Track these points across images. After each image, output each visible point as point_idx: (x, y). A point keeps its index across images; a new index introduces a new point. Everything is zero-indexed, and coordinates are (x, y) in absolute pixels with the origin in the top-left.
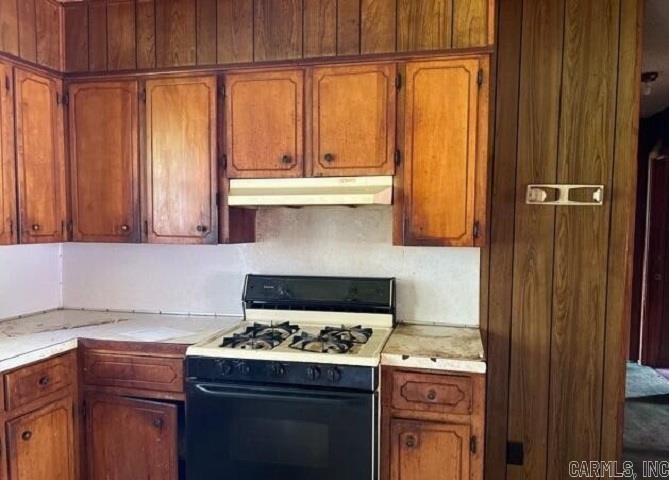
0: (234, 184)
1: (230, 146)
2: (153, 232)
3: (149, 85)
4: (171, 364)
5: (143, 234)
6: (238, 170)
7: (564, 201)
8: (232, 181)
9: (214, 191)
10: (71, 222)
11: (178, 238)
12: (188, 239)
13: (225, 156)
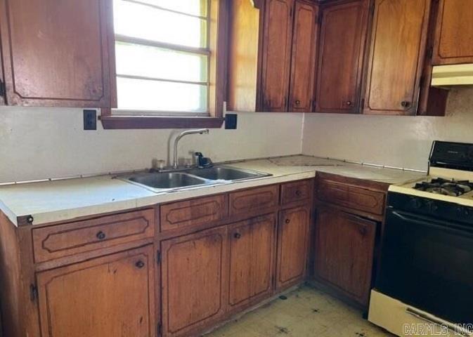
0: (436, 70)
1: (437, 39)
2: (369, 107)
4: (375, 195)
5: (360, 109)
6: (443, 58)
8: (434, 67)
9: (419, 76)
10: (315, 99)
11: (386, 111)
12: (394, 112)
13: (432, 48)
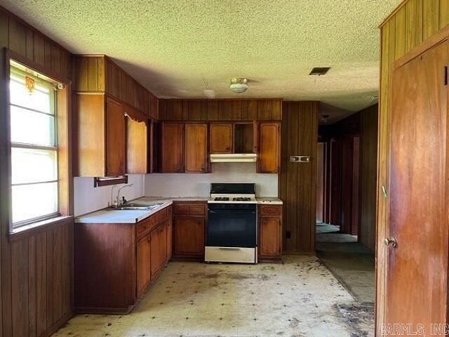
0: (212, 155)
3: (186, 125)
6: (213, 151)
7: (300, 161)
9: (206, 157)
12: (198, 172)
